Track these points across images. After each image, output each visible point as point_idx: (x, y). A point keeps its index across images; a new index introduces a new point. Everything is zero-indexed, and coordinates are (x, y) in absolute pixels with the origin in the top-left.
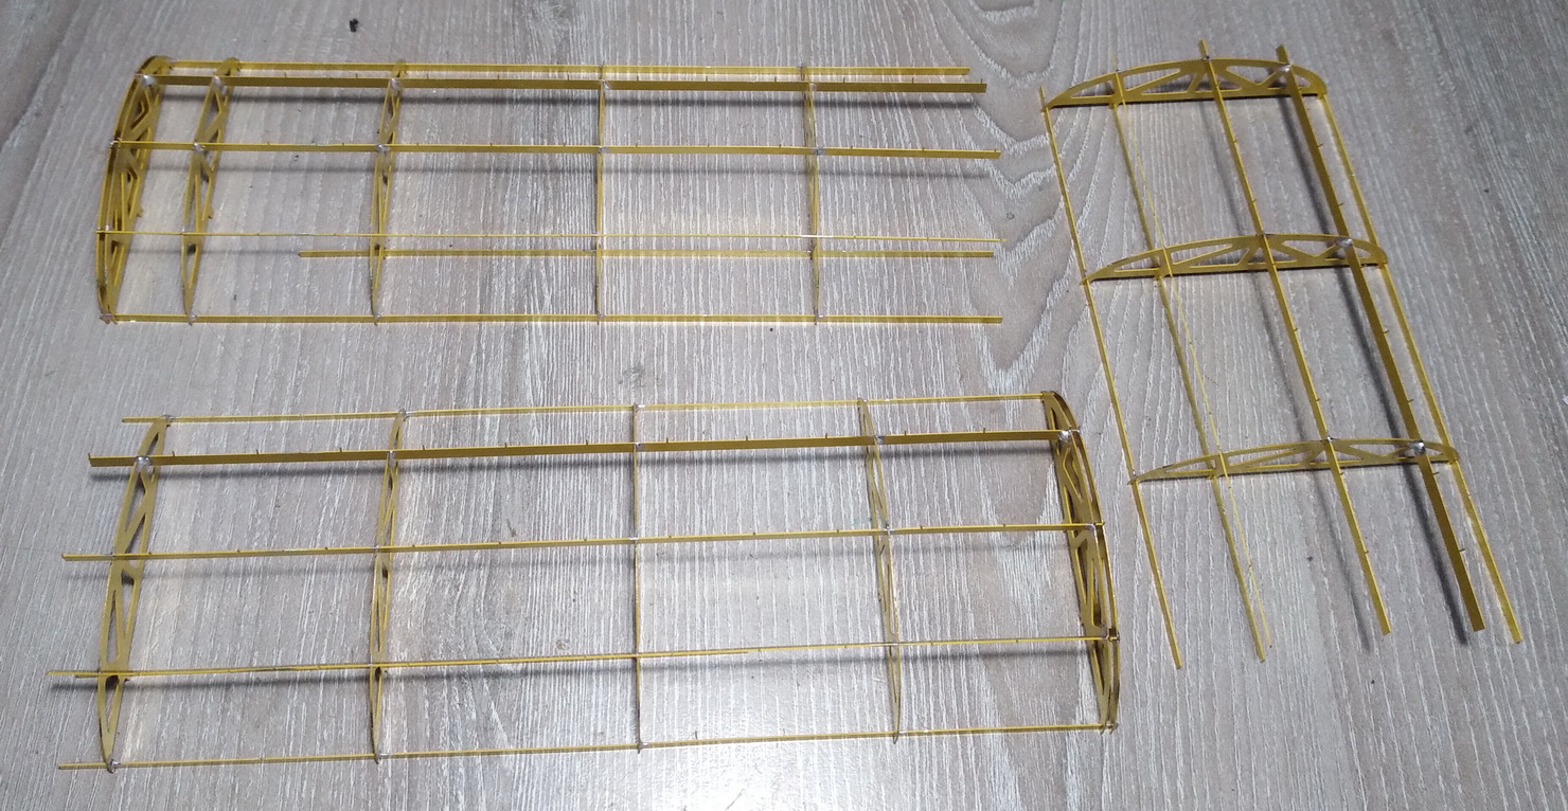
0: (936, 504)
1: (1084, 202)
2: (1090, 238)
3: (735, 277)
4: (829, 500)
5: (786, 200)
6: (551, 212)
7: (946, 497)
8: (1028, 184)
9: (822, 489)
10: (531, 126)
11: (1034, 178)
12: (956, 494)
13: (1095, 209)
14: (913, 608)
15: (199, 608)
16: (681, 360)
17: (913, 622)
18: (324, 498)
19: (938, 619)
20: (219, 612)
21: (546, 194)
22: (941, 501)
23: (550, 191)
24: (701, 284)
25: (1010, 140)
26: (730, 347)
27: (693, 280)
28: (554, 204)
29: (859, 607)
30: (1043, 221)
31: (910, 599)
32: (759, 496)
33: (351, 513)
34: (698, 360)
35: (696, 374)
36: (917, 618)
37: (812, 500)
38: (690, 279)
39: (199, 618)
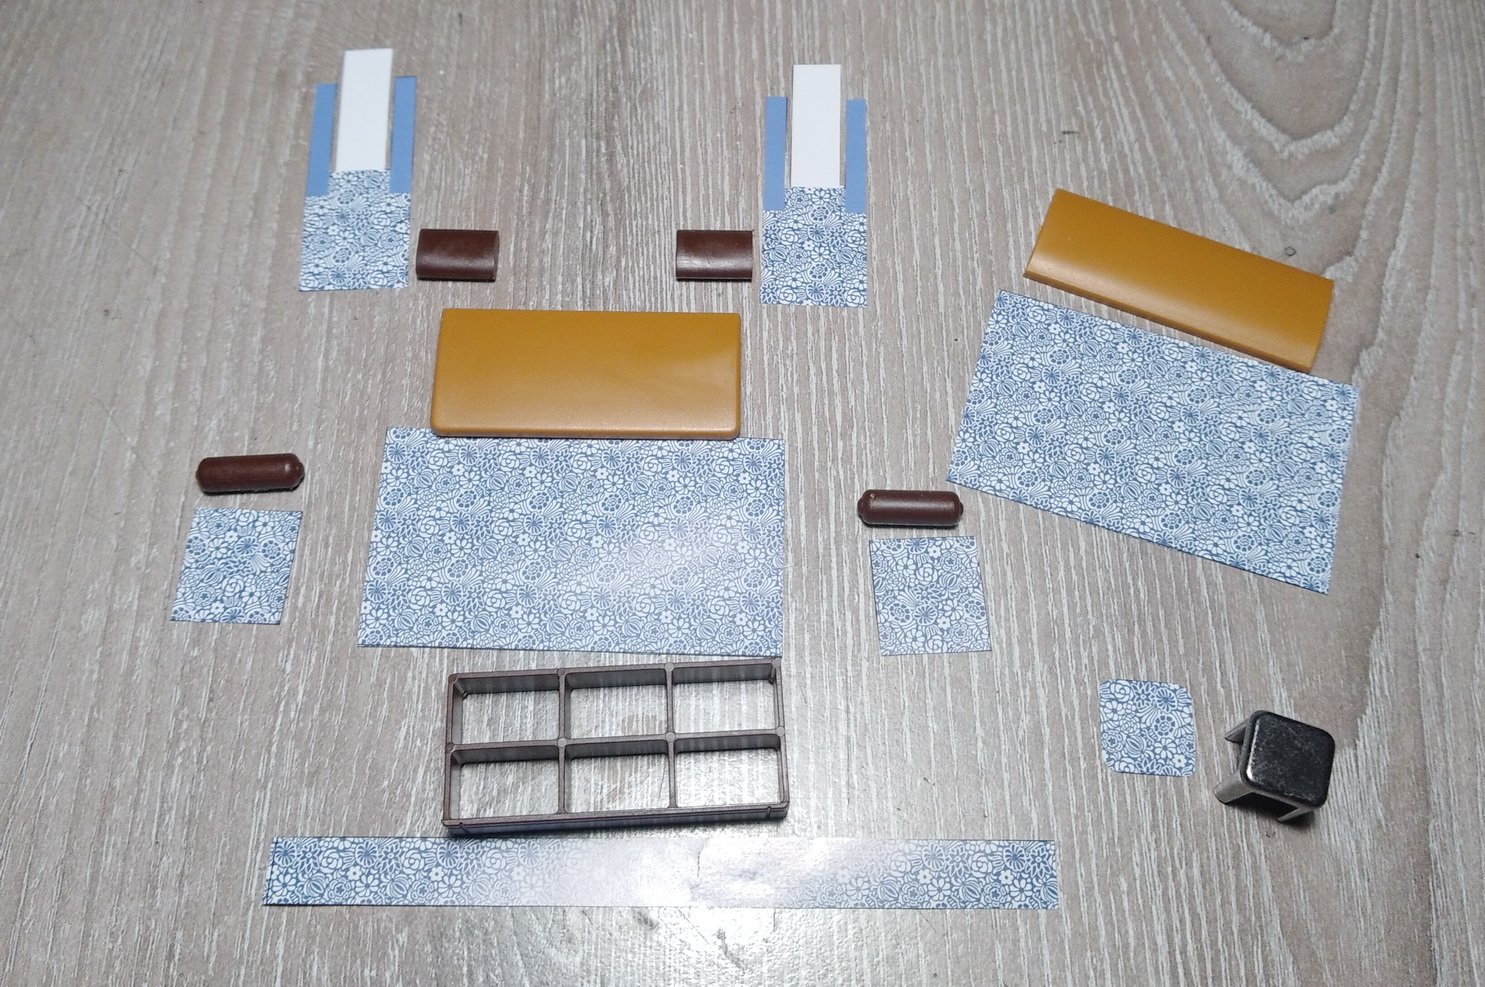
0: (1204, 696)
1: (1396, 231)
2: (1409, 285)
3: (886, 346)
4: (1041, 692)
5: (956, 229)
6: (613, 249)
7: (1219, 686)
8: (1312, 204)
9: (1030, 674)
10: (582, 120)
11: (1323, 194)
12: (1233, 682)
13: (1414, 240)
14: (1178, 866)
15: (95, 860)
16: (809, 473)
17: (1178, 885)
18: (282, 687)
19: (1216, 880)
20: (124, 867)
21: (604, 223)
22: (1212, 691)
23: (611, 218)
24: (835, 356)
25: (1283, 138)
26: (882, 452)
27: (823, 350)
28: (617, 236)
29: (1094, 862)
30: (1339, 259)
31: (1172, 849)
32: (934, 684)
33: (322, 711)
34: (834, 473)
35: (832, 493)
36: (1183, 880)
37: (1015, 694)
38: (818, 350)
39: (94, 878)
